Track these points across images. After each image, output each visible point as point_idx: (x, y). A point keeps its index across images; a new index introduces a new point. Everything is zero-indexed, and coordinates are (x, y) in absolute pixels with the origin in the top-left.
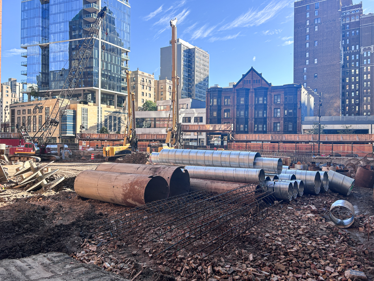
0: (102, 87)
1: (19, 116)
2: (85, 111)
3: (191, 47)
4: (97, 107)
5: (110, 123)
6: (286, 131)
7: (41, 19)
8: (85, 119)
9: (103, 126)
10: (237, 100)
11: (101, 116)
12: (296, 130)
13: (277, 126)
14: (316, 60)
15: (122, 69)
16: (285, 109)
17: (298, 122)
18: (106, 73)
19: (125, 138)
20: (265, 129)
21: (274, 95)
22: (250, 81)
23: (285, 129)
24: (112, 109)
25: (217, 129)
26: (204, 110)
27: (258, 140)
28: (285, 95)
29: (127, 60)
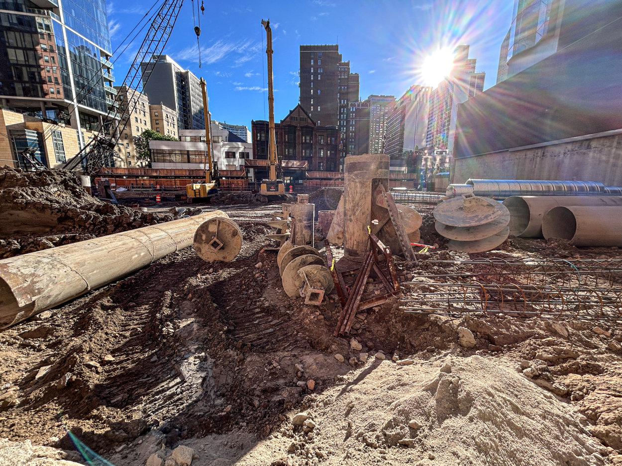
0: (80, 102)
2: (58, 136)
3: (183, 71)
4: (75, 130)
8: (59, 147)
11: (84, 145)
12: (336, 169)
13: (320, 166)
14: (319, 107)
15: (105, 80)
16: (327, 150)
17: (337, 162)
18: (81, 81)
22: (296, 118)
23: (327, 168)
25: (290, 165)
26: (250, 145)
29: (109, 68)
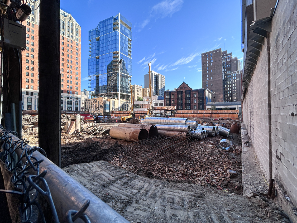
0: (120, 92)
1: (88, 104)
2: (114, 102)
3: (157, 74)
4: (118, 100)
5: (124, 107)
6: (199, 109)
7: (96, 65)
8: (114, 105)
9: (121, 108)
10: (178, 96)
11: (120, 104)
12: (204, 109)
13: (195, 107)
14: (212, 78)
15: (129, 84)
16: (198, 99)
17: (204, 105)
18: (122, 86)
19: (130, 113)
20: (190, 108)
21: (194, 93)
22: (183, 87)
23: (199, 108)
24: (125, 101)
25: (169, 108)
26: (163, 100)
27: (187, 113)
28: (198, 93)
29: (130, 80)
